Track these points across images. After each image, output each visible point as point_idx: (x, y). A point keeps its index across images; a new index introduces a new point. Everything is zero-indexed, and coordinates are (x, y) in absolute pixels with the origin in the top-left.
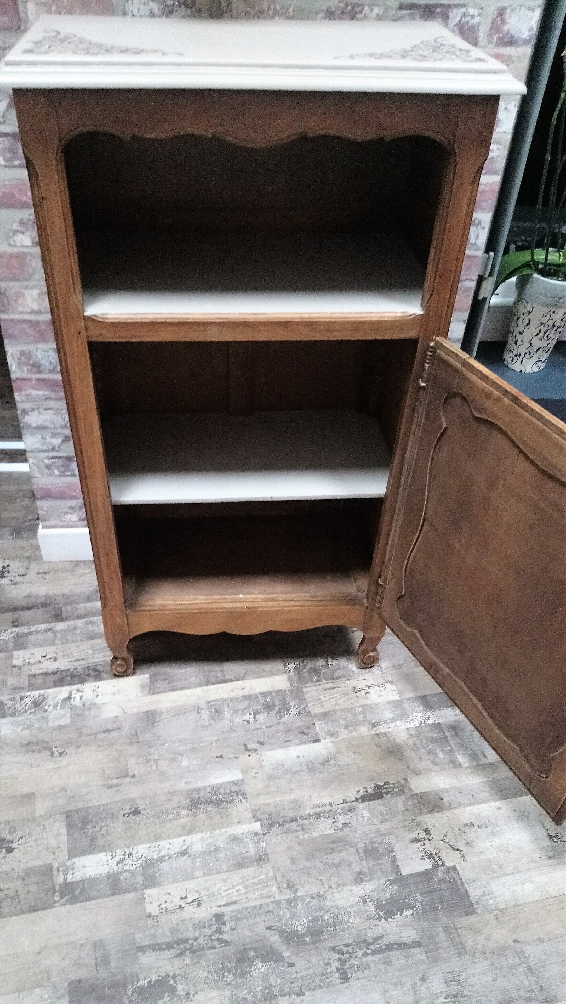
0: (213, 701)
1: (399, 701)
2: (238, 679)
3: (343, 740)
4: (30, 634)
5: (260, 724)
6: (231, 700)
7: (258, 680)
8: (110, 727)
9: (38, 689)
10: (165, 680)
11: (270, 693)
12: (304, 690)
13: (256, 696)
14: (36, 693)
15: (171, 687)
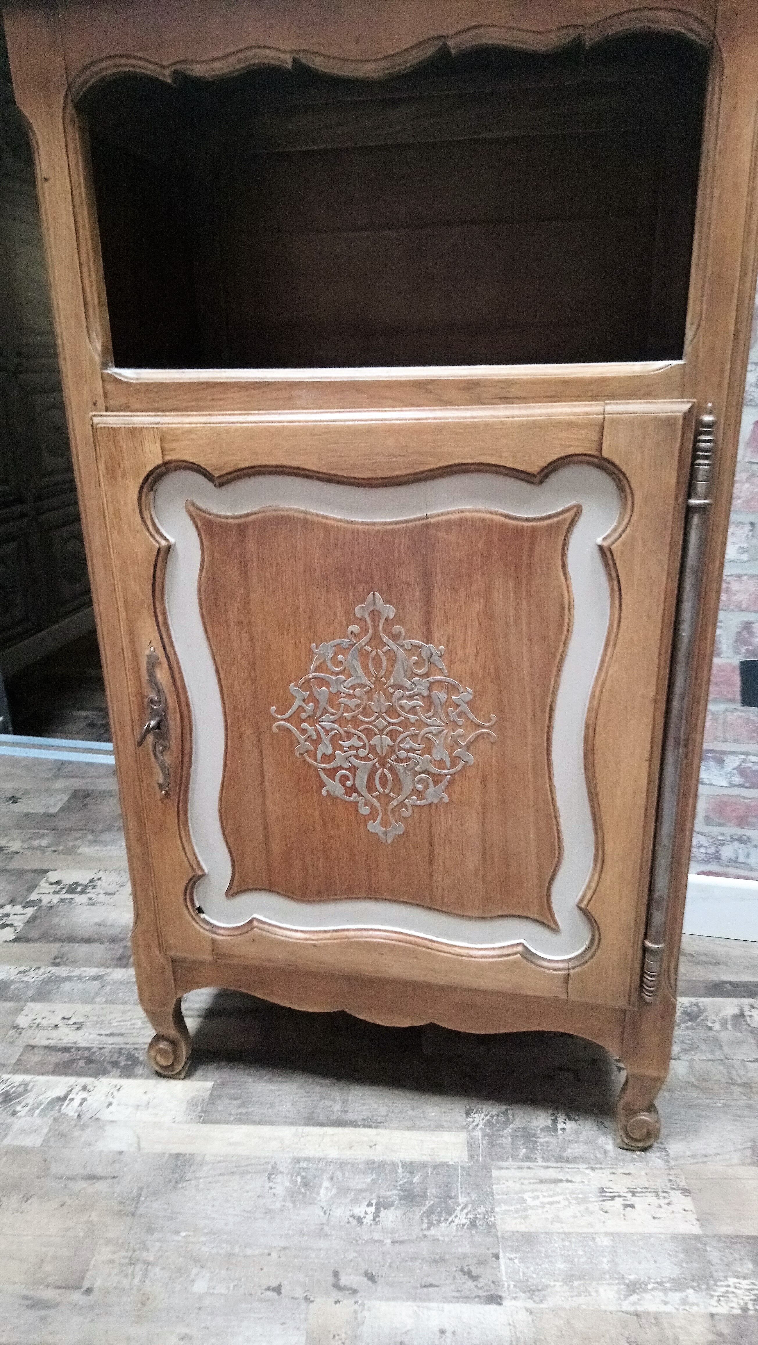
0: (307, 1159)
1: (698, 1238)
2: (368, 1123)
3: (555, 1311)
4: (68, 979)
5: (384, 1231)
6: (342, 1165)
7: (407, 1134)
8: (99, 1171)
9: (26, 1071)
10: (236, 1099)
11: (424, 1165)
12: (495, 1173)
13: (394, 1164)
14: (18, 1078)
15: (241, 1114)
